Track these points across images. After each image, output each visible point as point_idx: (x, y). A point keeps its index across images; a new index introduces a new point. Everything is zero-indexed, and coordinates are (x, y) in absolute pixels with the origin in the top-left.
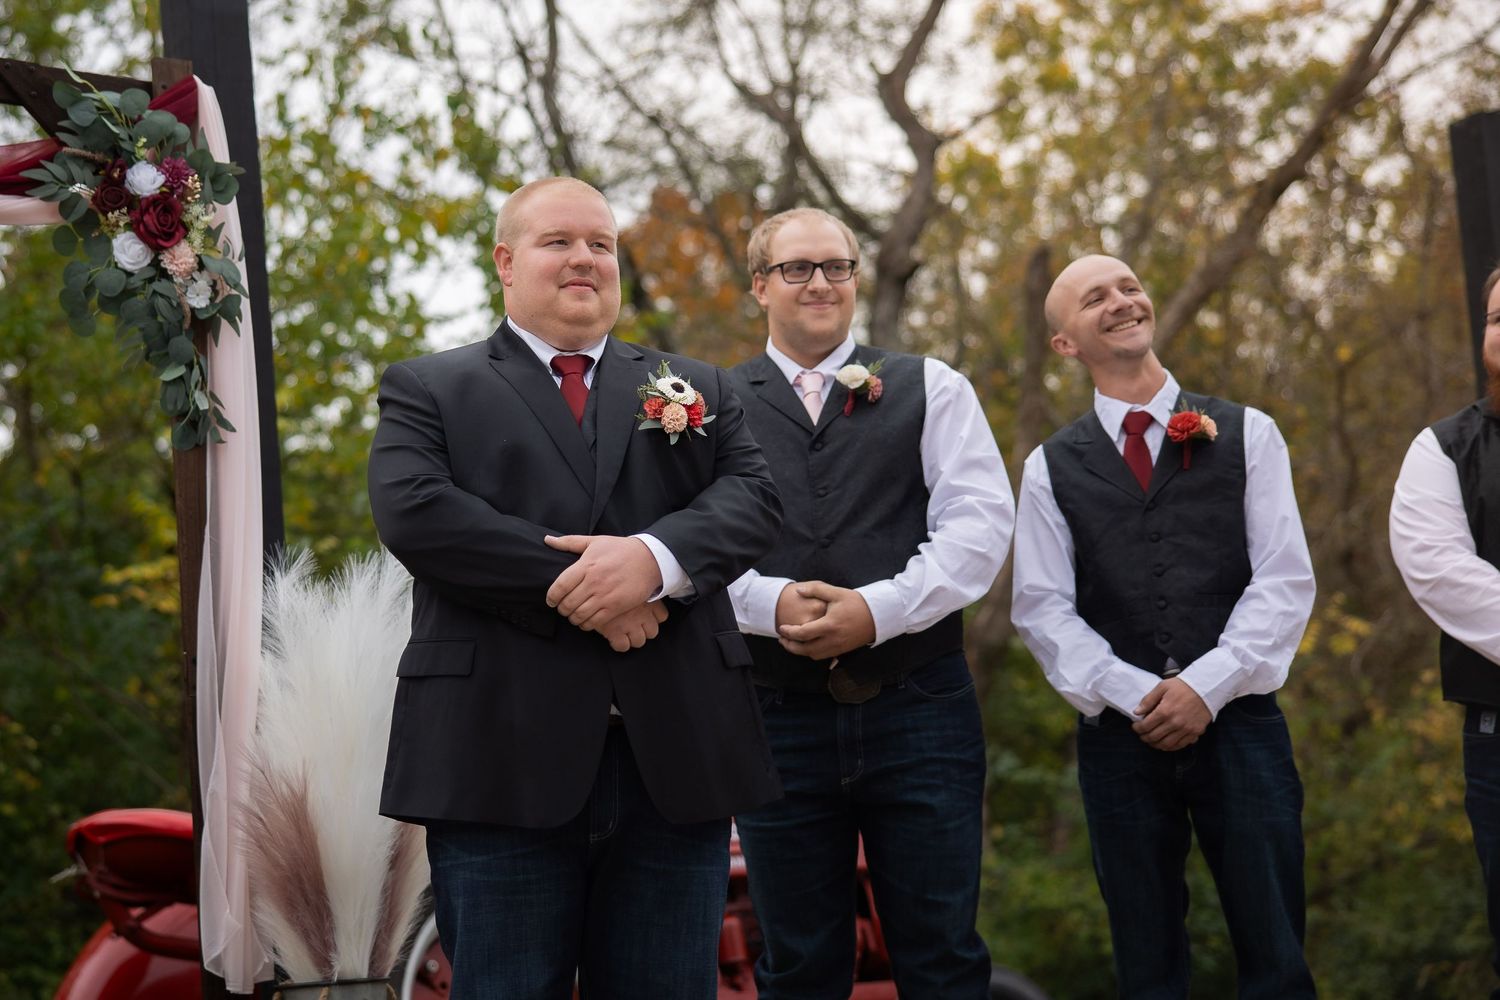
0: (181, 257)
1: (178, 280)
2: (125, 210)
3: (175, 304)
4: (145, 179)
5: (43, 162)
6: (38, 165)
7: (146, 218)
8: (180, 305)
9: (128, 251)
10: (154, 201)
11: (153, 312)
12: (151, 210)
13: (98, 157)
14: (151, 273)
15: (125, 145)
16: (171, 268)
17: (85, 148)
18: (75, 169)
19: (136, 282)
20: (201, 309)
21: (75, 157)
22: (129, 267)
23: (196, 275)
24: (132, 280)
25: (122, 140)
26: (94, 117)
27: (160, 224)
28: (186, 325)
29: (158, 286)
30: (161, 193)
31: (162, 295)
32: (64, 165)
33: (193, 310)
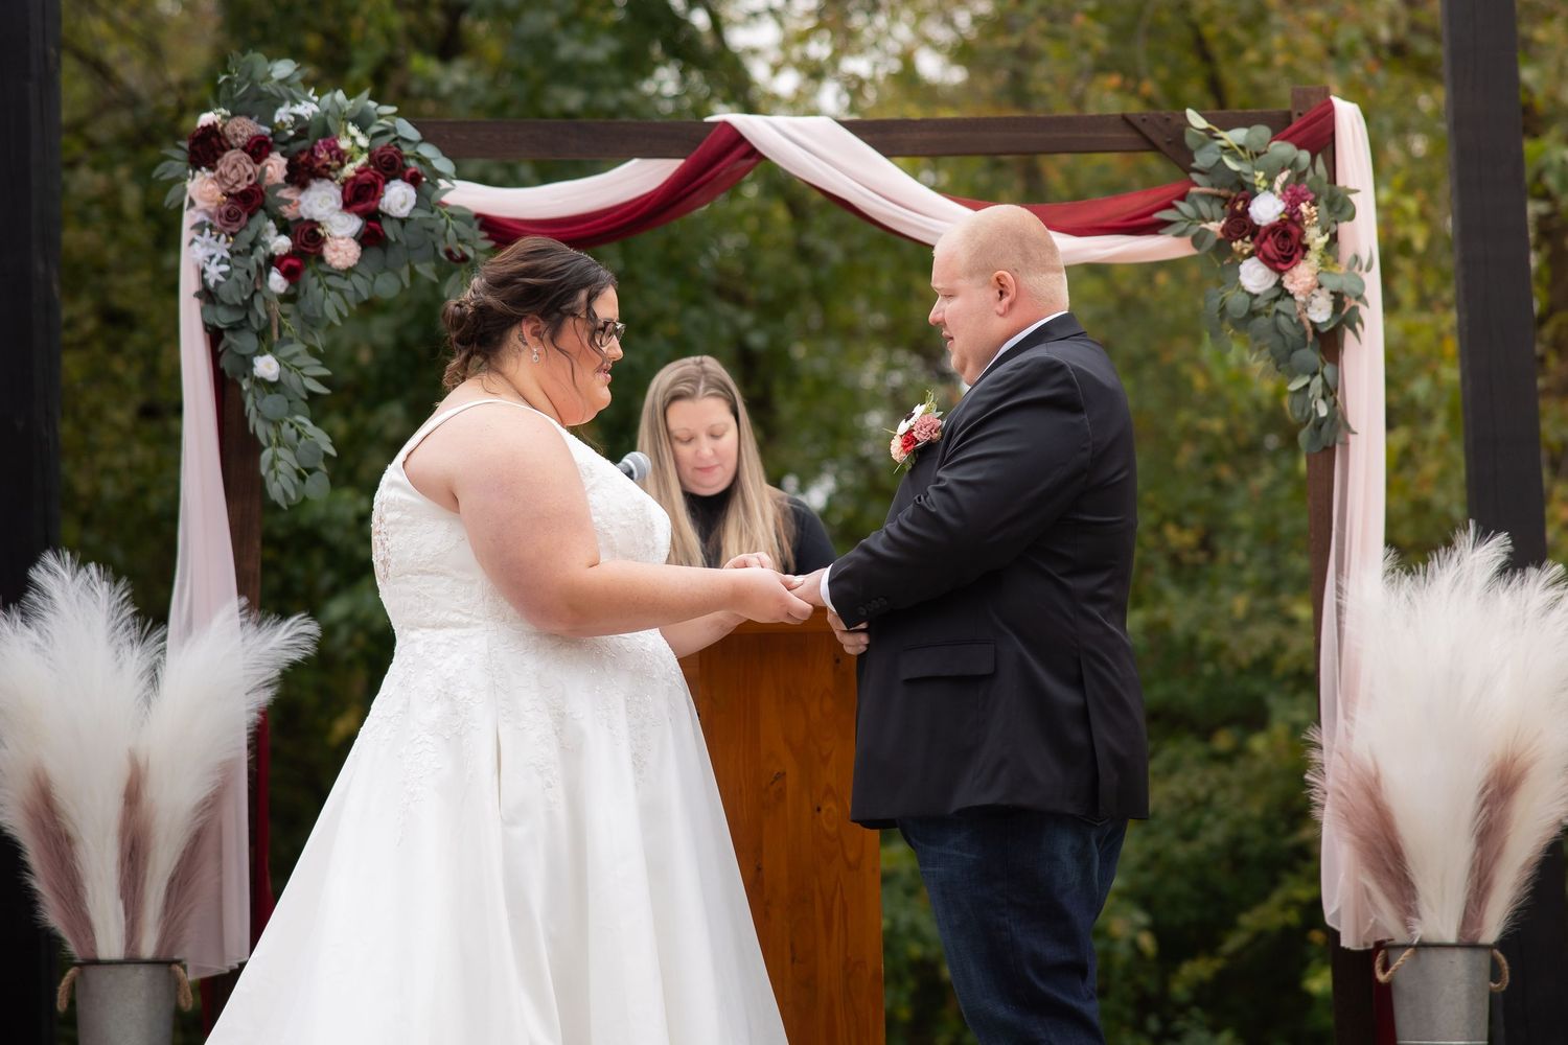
0: (1301, 277)
1: (1300, 298)
2: (1248, 239)
3: (1295, 320)
4: (1266, 209)
5: (1176, 203)
6: (1170, 206)
7: (1266, 245)
8: (1300, 321)
9: (1254, 276)
10: (1273, 229)
11: (1277, 330)
12: (1270, 237)
13: (1224, 192)
14: (1276, 293)
15: (1247, 179)
16: (1291, 288)
17: (1213, 186)
18: (1203, 206)
19: (1260, 303)
20: (1323, 323)
21: (1203, 195)
22: (1254, 290)
23: (1316, 291)
24: (1256, 302)
25: (1246, 175)
26: (1217, 157)
27: (1279, 249)
28: (1310, 338)
29: (1281, 305)
30: (1281, 220)
31: (1284, 314)
32: (1193, 204)
33: (1313, 323)
